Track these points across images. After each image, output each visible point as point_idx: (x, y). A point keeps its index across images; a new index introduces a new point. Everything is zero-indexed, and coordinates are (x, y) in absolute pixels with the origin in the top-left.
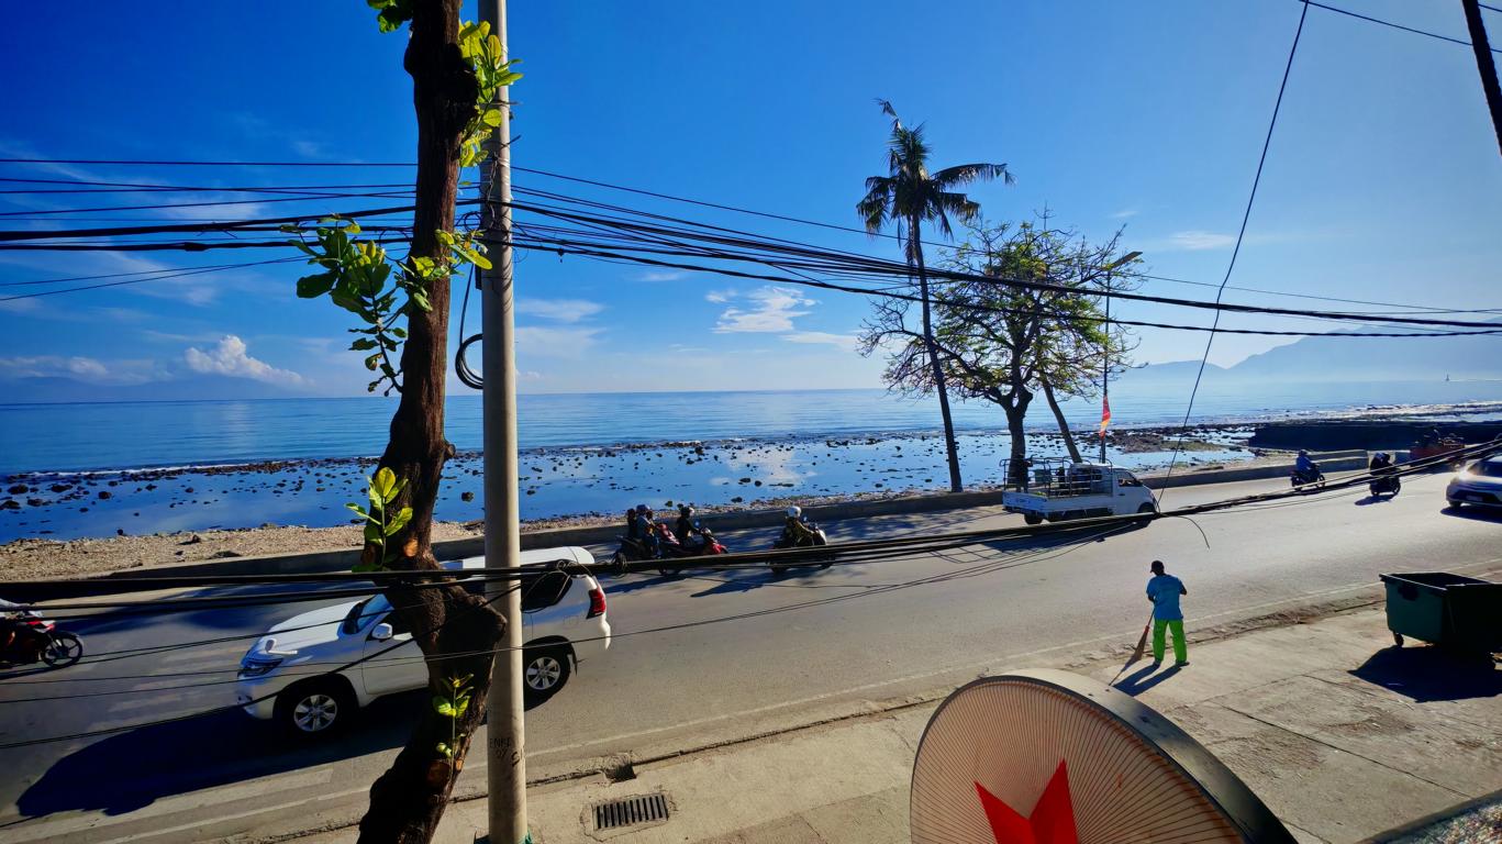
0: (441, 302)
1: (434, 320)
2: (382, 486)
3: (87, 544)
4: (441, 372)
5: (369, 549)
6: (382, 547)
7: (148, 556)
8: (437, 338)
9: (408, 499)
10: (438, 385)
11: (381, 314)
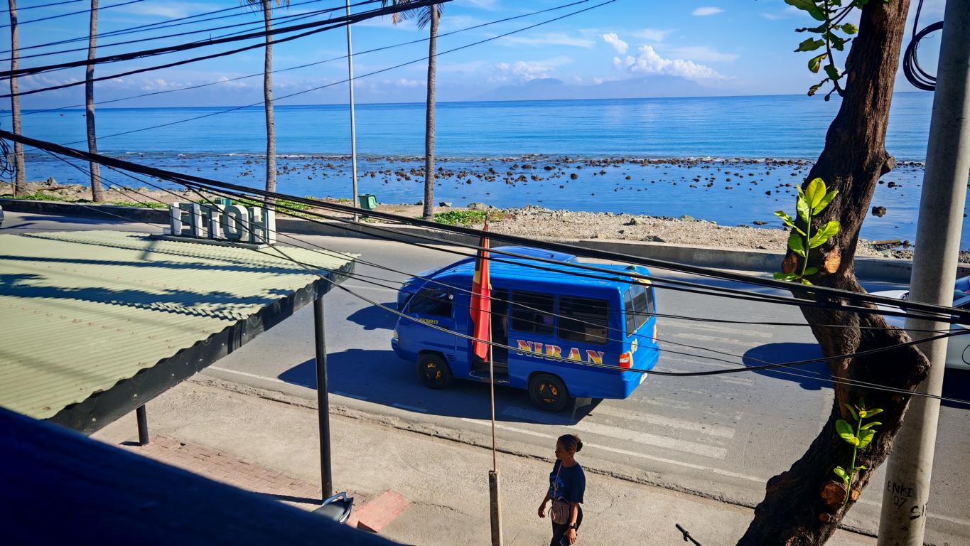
1: (892, 11)
2: (812, 197)
3: (565, 215)
4: (892, 72)
5: (791, 258)
6: (804, 258)
7: (601, 230)
8: (892, 32)
9: (835, 212)
10: (886, 88)
11: (832, 9)
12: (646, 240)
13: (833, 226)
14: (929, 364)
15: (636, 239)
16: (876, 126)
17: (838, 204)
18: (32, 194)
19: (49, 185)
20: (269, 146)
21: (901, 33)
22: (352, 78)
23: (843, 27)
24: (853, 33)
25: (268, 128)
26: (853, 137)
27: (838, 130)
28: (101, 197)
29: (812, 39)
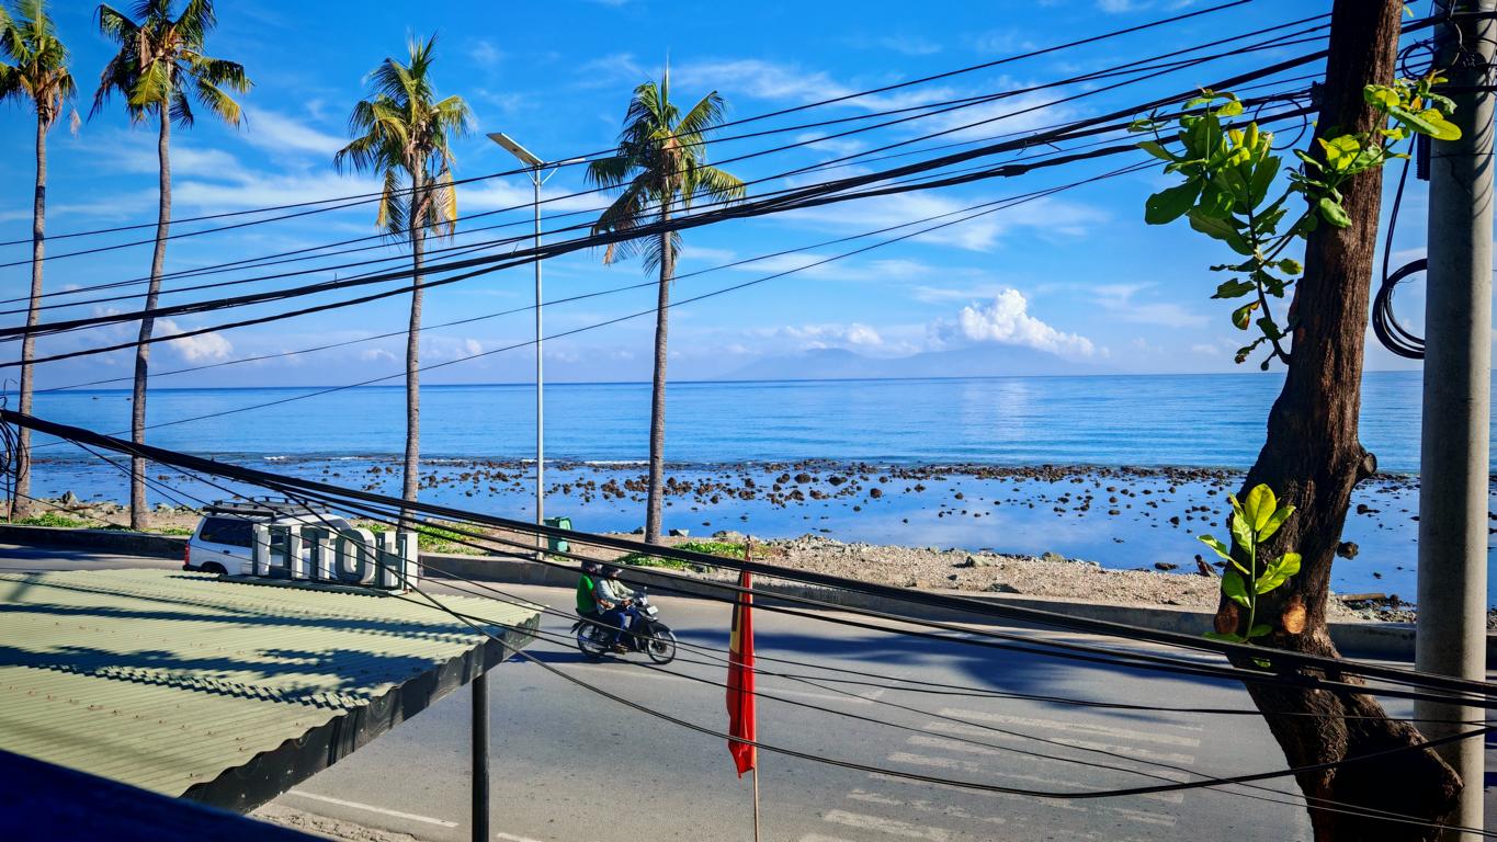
0: (1366, 211)
1: (1351, 241)
2: (1255, 513)
3: (864, 550)
4: (1359, 328)
5: (1229, 610)
6: (1249, 610)
7: (921, 574)
8: (1355, 272)
9: (1292, 538)
10: (1352, 352)
11: (1261, 239)
12: (991, 590)
13: (1291, 561)
14: (1459, 782)
15: (976, 588)
16: (1342, 408)
17: (1295, 524)
18: (38, 517)
19: (65, 502)
20: (409, 443)
21: (1367, 273)
22: (541, 338)
23: (1279, 264)
24: (1296, 273)
25: (410, 415)
26: (1308, 425)
27: (1286, 413)
28: (145, 522)
29: (1235, 280)
